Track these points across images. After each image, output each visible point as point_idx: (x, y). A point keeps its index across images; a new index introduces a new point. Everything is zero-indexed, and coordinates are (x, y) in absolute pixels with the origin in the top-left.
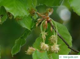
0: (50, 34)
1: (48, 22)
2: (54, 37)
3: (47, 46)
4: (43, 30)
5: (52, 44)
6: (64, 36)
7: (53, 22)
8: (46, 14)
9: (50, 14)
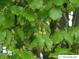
0: (42, 28)
1: (42, 24)
2: (44, 29)
3: (41, 33)
4: (40, 26)
5: (43, 32)
6: (48, 29)
7: (43, 24)
8: (41, 21)
9: (42, 20)
